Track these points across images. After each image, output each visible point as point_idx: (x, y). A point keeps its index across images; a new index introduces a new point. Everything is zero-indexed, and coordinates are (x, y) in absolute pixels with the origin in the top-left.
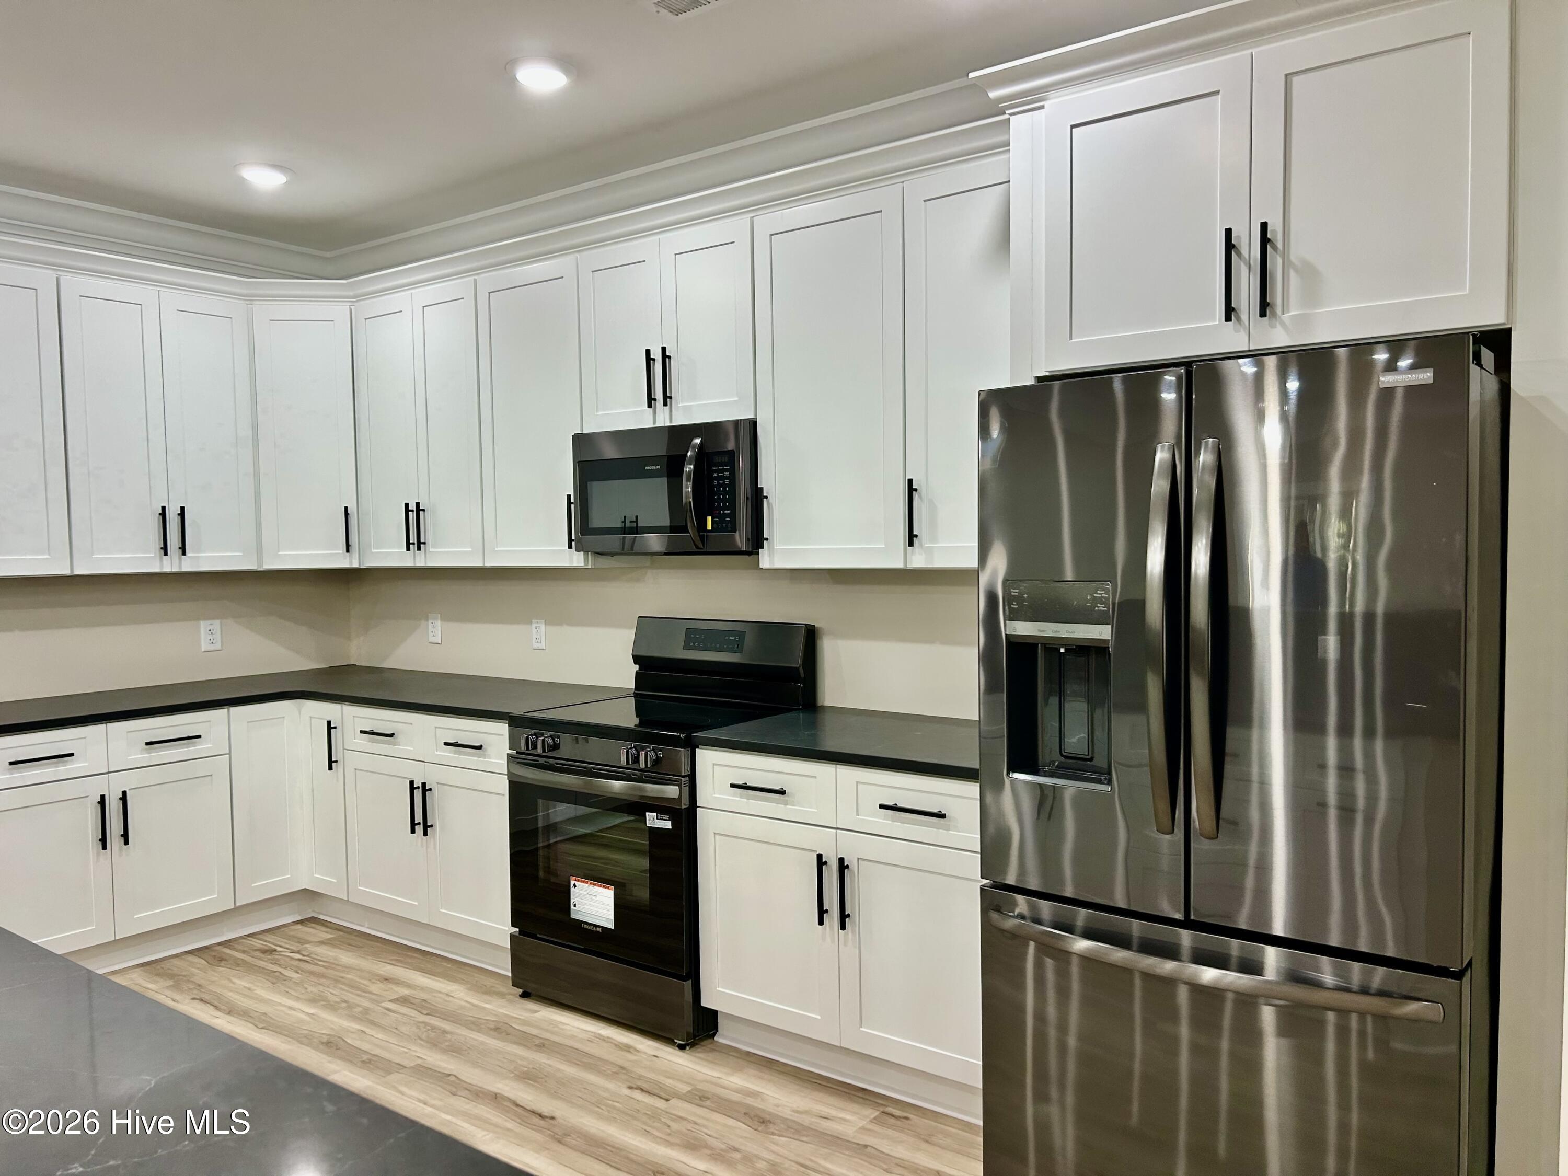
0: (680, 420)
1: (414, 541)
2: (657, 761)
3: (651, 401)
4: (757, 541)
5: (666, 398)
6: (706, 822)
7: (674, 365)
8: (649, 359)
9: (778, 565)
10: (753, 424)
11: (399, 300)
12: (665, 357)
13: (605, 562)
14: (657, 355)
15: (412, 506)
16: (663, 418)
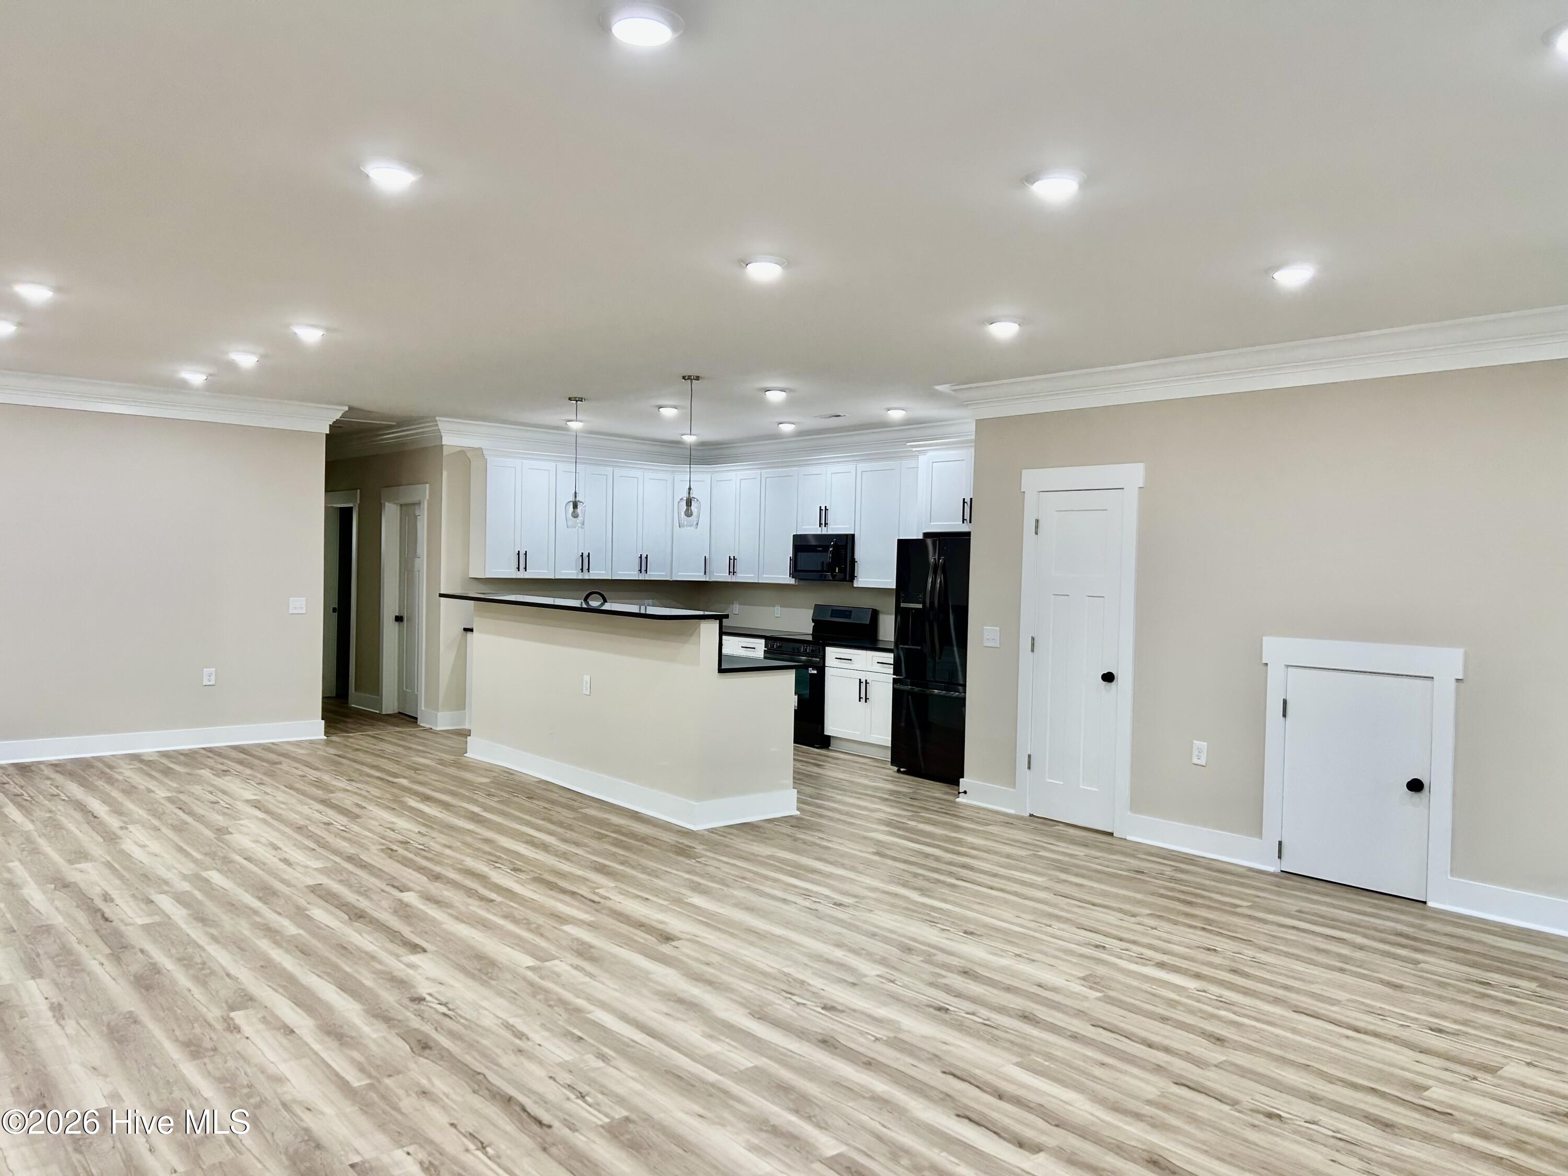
0: (830, 532)
1: (732, 572)
2: (813, 651)
3: (820, 524)
4: (852, 577)
5: (826, 524)
6: (829, 672)
7: (829, 512)
8: (821, 510)
9: (860, 586)
10: (853, 536)
11: (732, 475)
12: (826, 509)
13: (802, 583)
14: (823, 508)
15: (732, 558)
16: (824, 531)
